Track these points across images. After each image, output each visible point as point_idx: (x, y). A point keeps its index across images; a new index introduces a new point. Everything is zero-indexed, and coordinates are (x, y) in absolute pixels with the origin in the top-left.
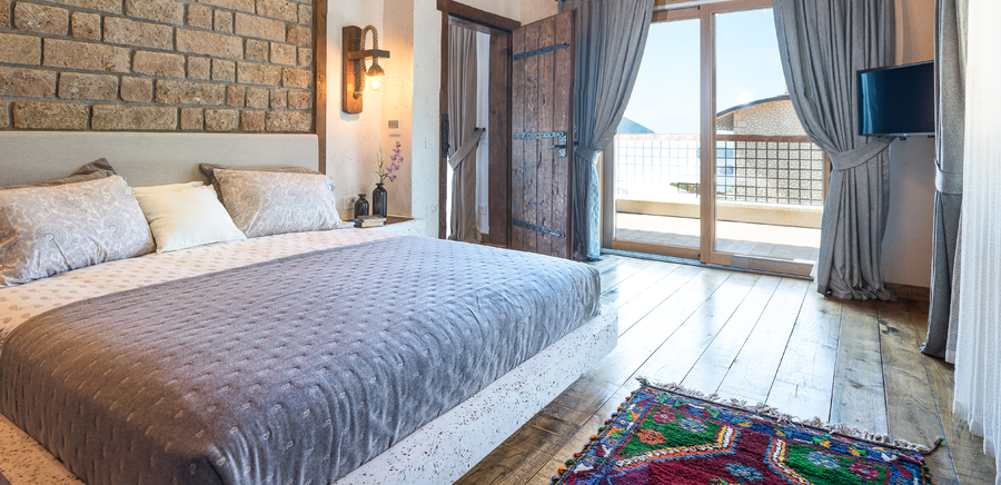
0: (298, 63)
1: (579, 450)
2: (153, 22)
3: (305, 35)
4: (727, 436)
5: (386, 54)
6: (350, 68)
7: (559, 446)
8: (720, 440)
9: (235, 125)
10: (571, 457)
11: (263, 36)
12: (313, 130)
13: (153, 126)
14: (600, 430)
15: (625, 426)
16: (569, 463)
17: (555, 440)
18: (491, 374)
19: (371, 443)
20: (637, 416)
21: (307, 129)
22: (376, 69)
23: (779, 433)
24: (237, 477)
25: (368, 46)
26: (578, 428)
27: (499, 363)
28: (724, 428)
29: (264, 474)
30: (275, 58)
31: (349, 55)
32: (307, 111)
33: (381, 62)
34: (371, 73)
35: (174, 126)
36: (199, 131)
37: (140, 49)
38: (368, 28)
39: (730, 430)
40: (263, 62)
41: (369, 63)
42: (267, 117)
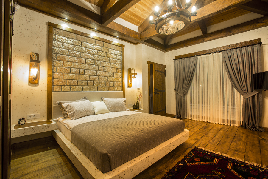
0: (119, 77)
1: (180, 160)
2: (93, 70)
3: (120, 70)
4: (216, 161)
5: (137, 74)
6: (129, 77)
7: (175, 159)
8: (214, 161)
9: (107, 89)
10: (178, 162)
11: (112, 71)
12: (122, 90)
13: (93, 90)
14: (185, 157)
15: (191, 156)
16: (177, 163)
17: (174, 158)
18: (160, 143)
19: (136, 154)
20: (193, 154)
21: (121, 90)
22: (135, 77)
23: (230, 161)
24: (112, 158)
25: (133, 72)
26: (180, 156)
27: (161, 141)
28: (215, 159)
29: (116, 158)
30: (115, 76)
31: (129, 74)
32: (121, 86)
33: (136, 75)
34: (133, 78)
35: (97, 90)
36: (101, 91)
37: (91, 75)
38: (132, 69)
39: (217, 160)
40: (112, 77)
41: (133, 76)
42: (113, 88)
